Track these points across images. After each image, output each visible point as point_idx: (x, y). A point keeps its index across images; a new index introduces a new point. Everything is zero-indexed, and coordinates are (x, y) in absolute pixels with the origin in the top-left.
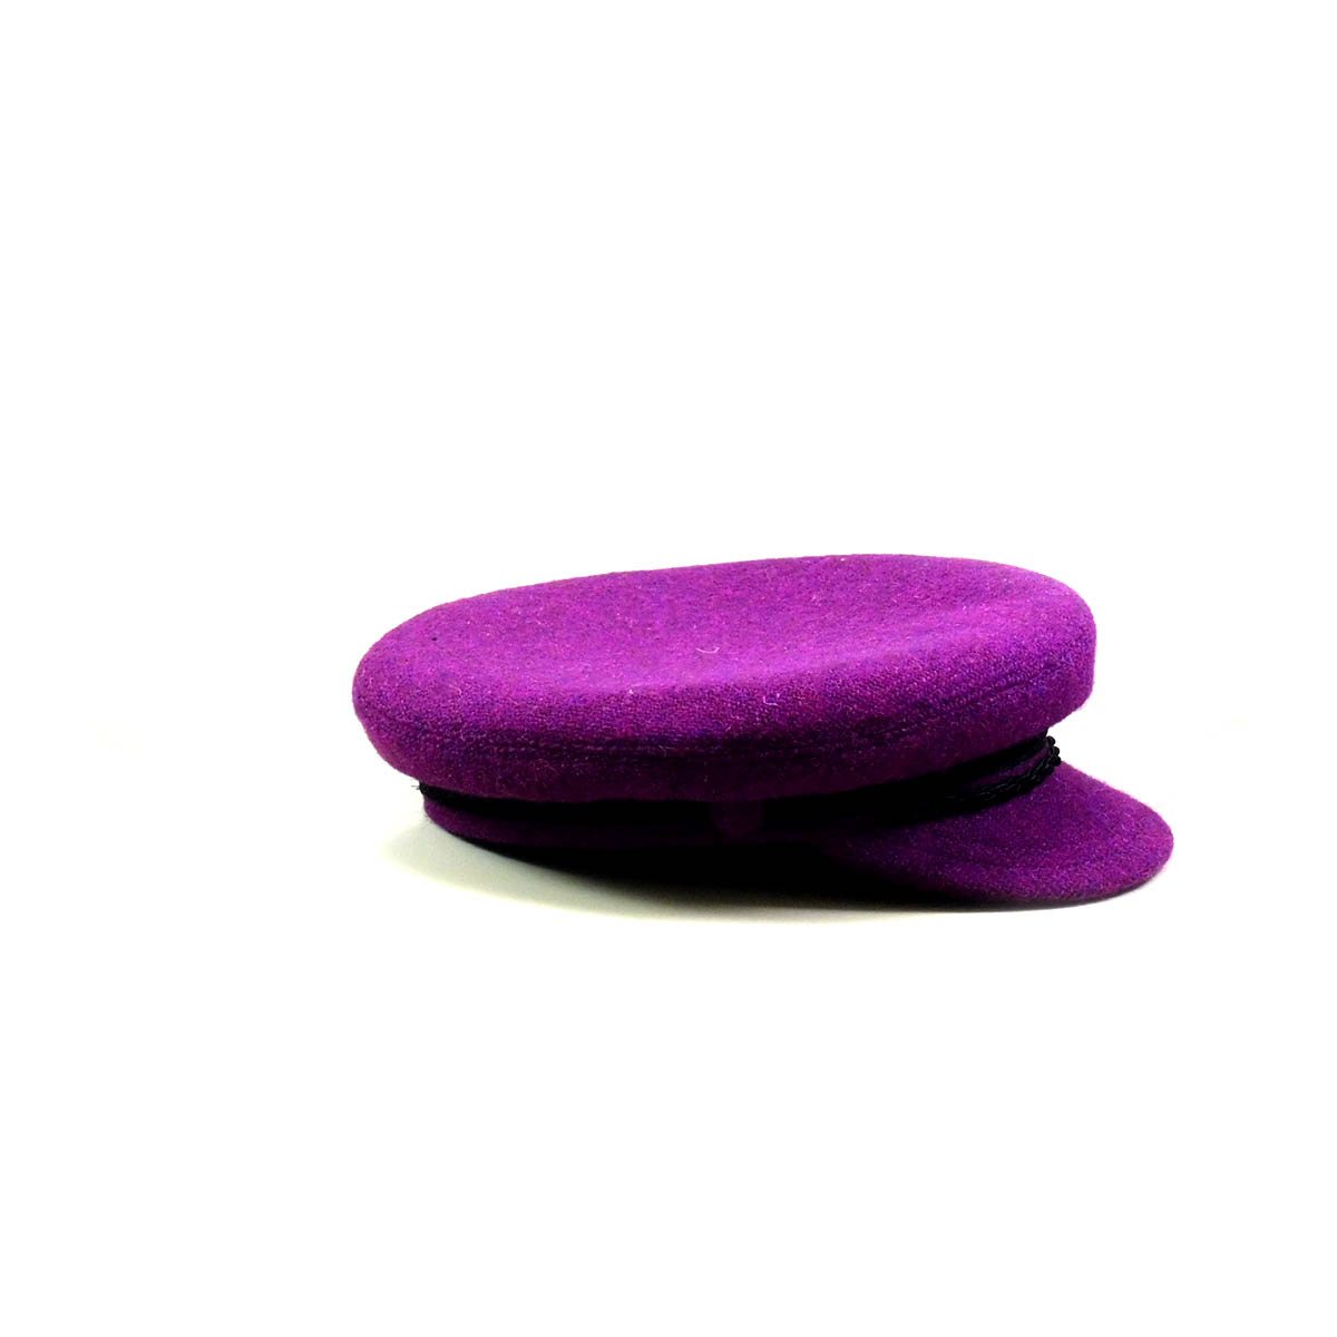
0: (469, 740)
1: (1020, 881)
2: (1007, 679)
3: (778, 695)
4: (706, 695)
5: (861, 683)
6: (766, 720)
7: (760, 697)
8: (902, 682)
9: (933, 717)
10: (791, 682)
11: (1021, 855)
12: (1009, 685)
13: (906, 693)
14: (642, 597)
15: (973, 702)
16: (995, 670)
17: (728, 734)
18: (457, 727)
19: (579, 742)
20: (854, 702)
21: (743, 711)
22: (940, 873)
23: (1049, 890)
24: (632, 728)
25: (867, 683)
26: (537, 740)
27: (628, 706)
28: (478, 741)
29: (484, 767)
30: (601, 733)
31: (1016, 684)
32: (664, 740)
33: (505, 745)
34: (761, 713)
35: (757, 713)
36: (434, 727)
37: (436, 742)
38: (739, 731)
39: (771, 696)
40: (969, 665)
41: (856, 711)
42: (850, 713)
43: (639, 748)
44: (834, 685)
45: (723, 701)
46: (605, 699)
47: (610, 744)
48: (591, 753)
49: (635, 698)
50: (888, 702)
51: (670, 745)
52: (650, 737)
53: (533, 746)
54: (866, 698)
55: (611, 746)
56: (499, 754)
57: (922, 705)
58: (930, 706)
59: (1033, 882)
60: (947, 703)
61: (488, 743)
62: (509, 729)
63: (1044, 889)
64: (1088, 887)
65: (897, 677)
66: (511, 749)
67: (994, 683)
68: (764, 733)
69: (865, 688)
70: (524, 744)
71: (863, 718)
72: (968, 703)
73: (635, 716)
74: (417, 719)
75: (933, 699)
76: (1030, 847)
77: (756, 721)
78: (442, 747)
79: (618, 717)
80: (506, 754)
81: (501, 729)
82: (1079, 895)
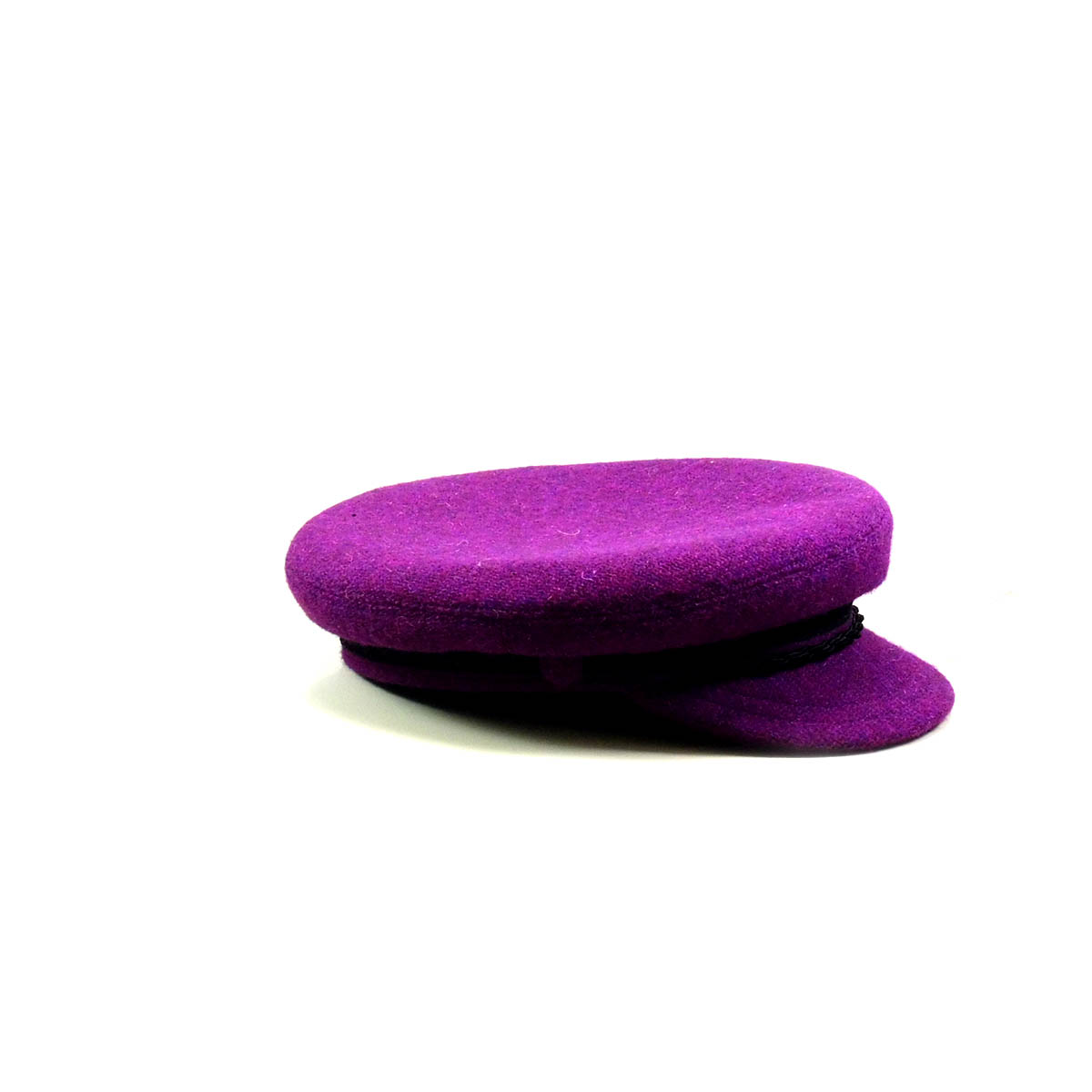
0: (351, 598)
1: (798, 732)
2: (792, 566)
3: (594, 572)
4: (537, 569)
5: (664, 564)
6: (582, 593)
7: (580, 573)
8: (699, 565)
9: (723, 595)
10: (608, 561)
11: (803, 711)
12: (795, 571)
13: (702, 574)
14: (542, 487)
15: (759, 583)
16: (782, 558)
17: (549, 602)
18: (343, 588)
19: (432, 604)
20: (656, 580)
21: (564, 584)
22: (729, 723)
23: (822, 740)
24: (473, 594)
25: (670, 564)
26: (400, 600)
27: (474, 576)
28: (357, 600)
29: (361, 620)
30: (450, 597)
31: (800, 569)
32: (496, 605)
33: (377, 604)
34: (578, 585)
35: (575, 586)
36: (328, 587)
37: (328, 599)
38: (559, 600)
39: (589, 572)
40: (760, 552)
41: (658, 588)
42: (652, 589)
43: (478, 611)
44: (642, 565)
45: (549, 575)
46: (456, 569)
47: (455, 606)
48: (441, 614)
49: (480, 569)
50: (685, 581)
51: (503, 610)
52: (486, 601)
53: (397, 605)
54: (667, 576)
55: (457, 608)
56: (373, 611)
57: (714, 585)
58: (720, 586)
59: (810, 734)
60: (736, 583)
61: (364, 602)
62: (380, 591)
63: (819, 741)
64: (857, 740)
65: (695, 560)
66: (381, 608)
67: (780, 569)
68: (578, 602)
69: (667, 569)
70: (391, 604)
71: (662, 593)
72: (755, 584)
73: (477, 584)
74: (318, 579)
75: (723, 580)
76: (813, 705)
77: (574, 593)
78: (333, 604)
79: (464, 584)
80: (378, 610)
81: (374, 591)
82: (849, 746)
